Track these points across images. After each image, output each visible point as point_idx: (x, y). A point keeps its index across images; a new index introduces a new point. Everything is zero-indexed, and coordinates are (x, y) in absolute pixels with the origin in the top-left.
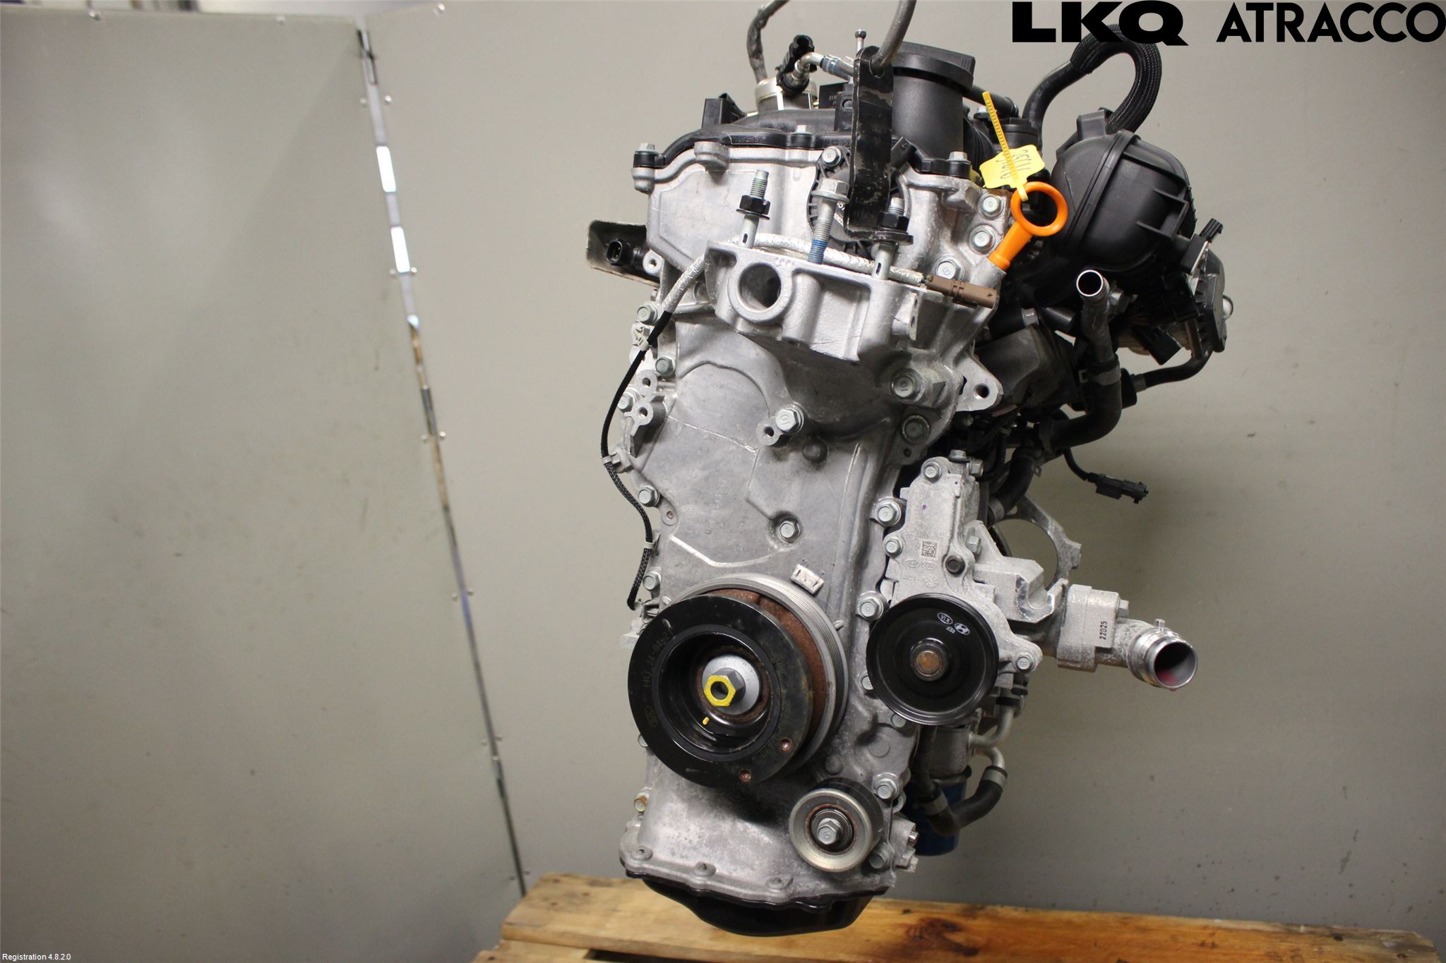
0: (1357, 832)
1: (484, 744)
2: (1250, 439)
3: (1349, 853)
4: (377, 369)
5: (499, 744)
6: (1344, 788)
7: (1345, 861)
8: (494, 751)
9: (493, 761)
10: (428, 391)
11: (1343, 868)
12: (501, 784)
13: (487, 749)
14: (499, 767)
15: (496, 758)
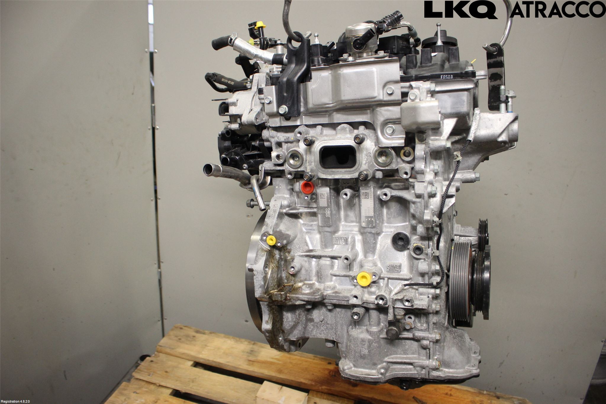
0: (509, 353)
1: (155, 264)
2: (505, 195)
3: (504, 361)
4: (133, 94)
5: (161, 264)
6: (508, 337)
7: (501, 363)
8: (159, 267)
9: (158, 271)
10: (154, 107)
11: (500, 366)
12: (160, 281)
13: (156, 266)
14: (160, 274)
15: (159, 270)
